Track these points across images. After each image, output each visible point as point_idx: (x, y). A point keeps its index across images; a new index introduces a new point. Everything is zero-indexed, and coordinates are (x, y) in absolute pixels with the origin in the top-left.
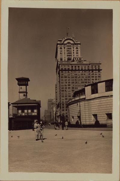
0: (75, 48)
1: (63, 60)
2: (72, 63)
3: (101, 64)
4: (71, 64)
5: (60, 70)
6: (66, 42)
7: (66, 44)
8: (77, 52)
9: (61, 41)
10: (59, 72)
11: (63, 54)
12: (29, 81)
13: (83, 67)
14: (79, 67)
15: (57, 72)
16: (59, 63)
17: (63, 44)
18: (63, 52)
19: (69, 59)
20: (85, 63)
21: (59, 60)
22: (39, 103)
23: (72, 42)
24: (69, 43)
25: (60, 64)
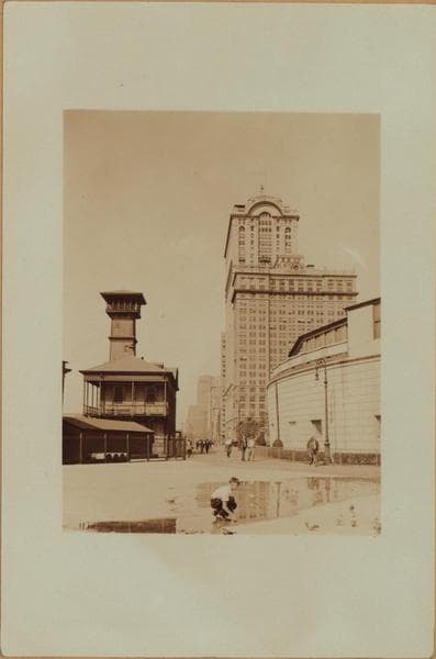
0: (283, 229)
1: (248, 262)
2: (272, 272)
3: (355, 277)
4: (270, 275)
5: (236, 292)
6: (256, 212)
7: (258, 217)
8: (288, 240)
9: (243, 207)
10: (234, 296)
11: (248, 245)
12: (145, 303)
13: (305, 283)
14: (291, 282)
15: (226, 297)
16: (234, 270)
17: (247, 216)
18: (248, 240)
19: (264, 260)
20: (309, 271)
21: (236, 262)
22: (175, 375)
23: (274, 212)
24: (265, 213)
25: (236, 274)
